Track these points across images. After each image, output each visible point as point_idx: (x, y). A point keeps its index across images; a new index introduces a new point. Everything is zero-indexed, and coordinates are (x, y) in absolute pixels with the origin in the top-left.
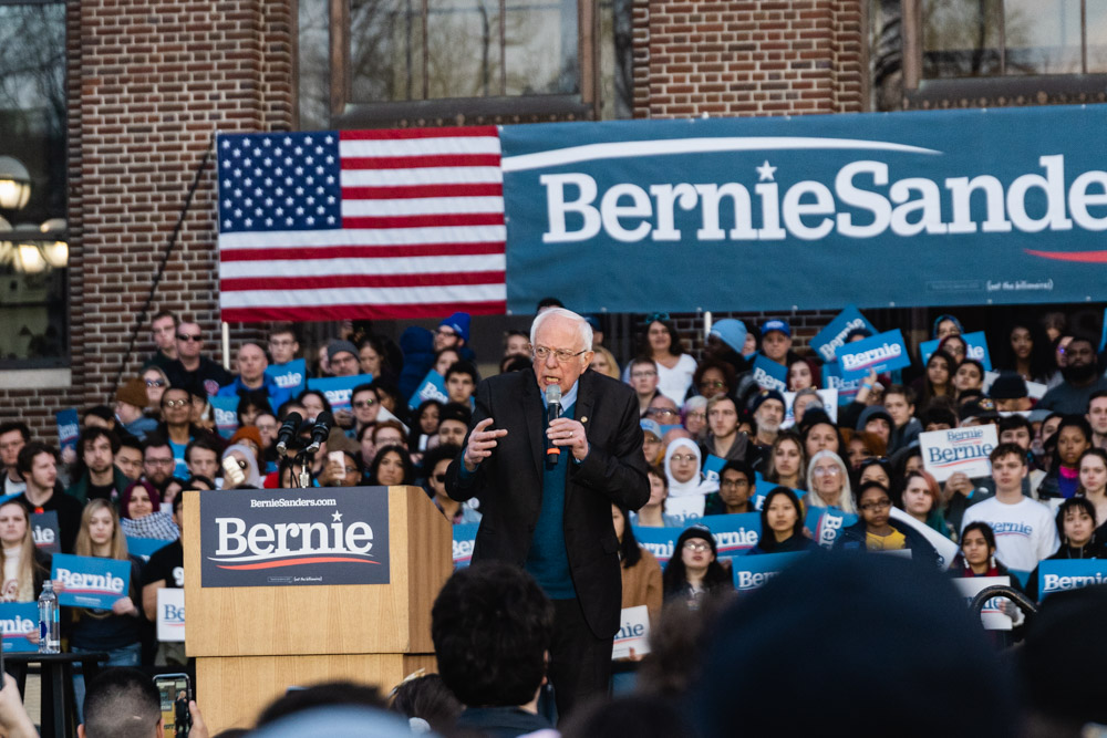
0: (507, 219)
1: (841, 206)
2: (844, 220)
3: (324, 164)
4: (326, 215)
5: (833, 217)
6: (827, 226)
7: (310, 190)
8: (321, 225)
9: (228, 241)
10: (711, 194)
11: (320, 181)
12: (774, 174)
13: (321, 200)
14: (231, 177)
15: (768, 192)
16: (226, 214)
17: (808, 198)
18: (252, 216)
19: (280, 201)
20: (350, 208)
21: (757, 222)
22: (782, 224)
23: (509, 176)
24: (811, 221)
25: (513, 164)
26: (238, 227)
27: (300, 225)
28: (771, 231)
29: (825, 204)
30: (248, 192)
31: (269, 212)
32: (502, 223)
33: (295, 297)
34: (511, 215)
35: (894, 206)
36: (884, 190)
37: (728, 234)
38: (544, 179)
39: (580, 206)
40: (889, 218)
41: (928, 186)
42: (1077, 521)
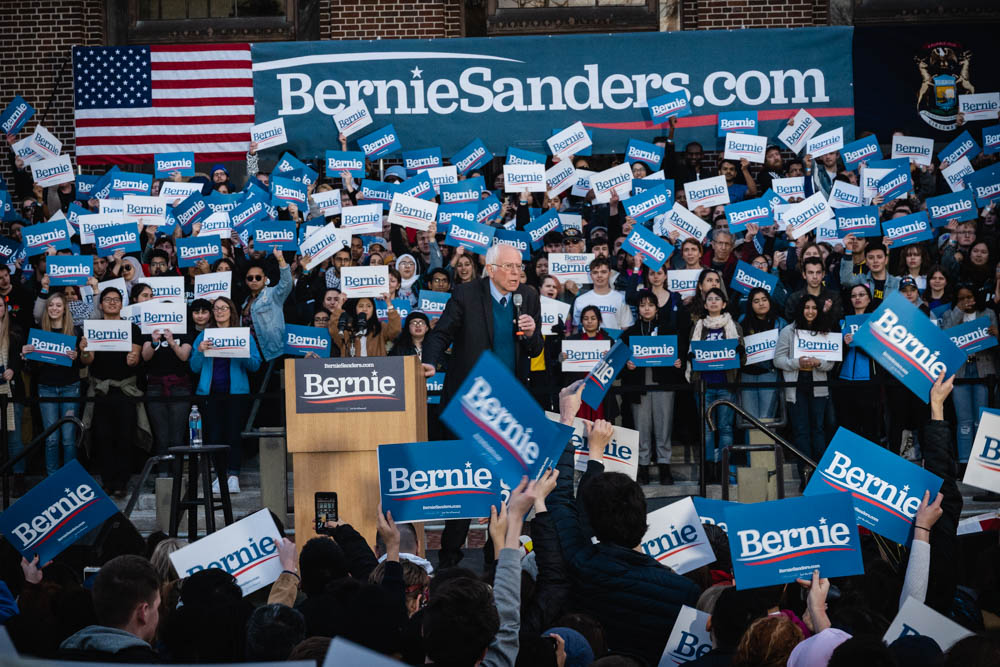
0: (255, 102)
1: (463, 94)
2: (464, 103)
3: (141, 66)
4: (142, 98)
5: (457, 101)
6: (454, 107)
7: (132, 83)
8: (139, 104)
9: (80, 114)
10: (383, 87)
11: (138, 76)
12: (421, 74)
13: (139, 89)
14: (82, 75)
15: (418, 85)
16: (79, 97)
17: (443, 89)
18: (96, 99)
19: (113, 89)
20: (157, 94)
21: (411, 104)
22: (426, 105)
23: (257, 74)
24: (444, 103)
25: (258, 67)
26: (87, 105)
27: (126, 105)
28: (420, 109)
29: (453, 93)
30: (93, 84)
31: (106, 96)
32: (253, 103)
33: (123, 149)
34: (258, 100)
35: (495, 94)
36: (489, 85)
37: (393, 111)
38: (279, 76)
39: (301, 93)
40: (492, 102)
41: (516, 83)
42: (647, 307)
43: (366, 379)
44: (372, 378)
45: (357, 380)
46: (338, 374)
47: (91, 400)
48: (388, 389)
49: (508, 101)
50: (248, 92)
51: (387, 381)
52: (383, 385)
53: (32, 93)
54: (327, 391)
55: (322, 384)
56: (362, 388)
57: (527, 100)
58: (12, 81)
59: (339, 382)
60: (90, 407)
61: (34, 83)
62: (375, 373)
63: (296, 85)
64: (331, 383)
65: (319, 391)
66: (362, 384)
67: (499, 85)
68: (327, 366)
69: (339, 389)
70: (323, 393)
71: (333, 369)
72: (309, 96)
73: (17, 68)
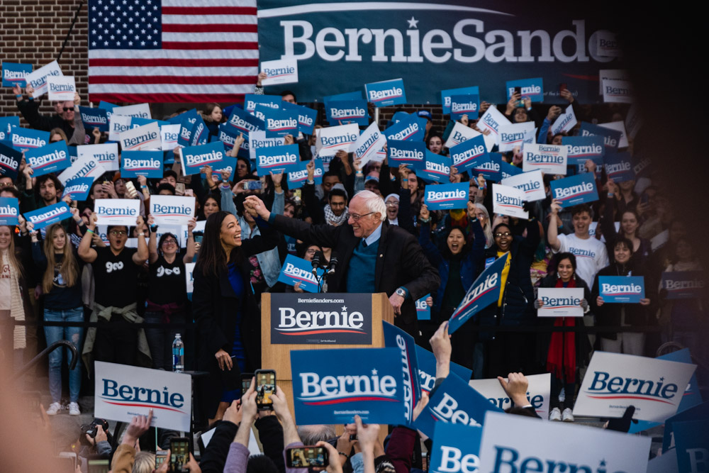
0: (259, 46)
1: (456, 44)
2: (458, 52)
3: (152, 10)
4: (152, 40)
5: (451, 51)
6: (447, 56)
7: (143, 26)
8: (149, 46)
9: (94, 54)
10: (380, 35)
11: (149, 20)
12: (417, 24)
13: (149, 32)
14: (97, 17)
15: (414, 35)
16: (93, 38)
17: (437, 39)
18: (109, 40)
19: (125, 32)
20: (167, 37)
21: (407, 52)
22: (421, 54)
23: (261, 20)
24: (438, 52)
25: (263, 13)
26: (100, 46)
27: (137, 46)
28: (415, 58)
29: (447, 43)
30: (106, 26)
31: (118, 38)
32: (257, 48)
33: (133, 88)
34: (262, 44)
35: (487, 45)
36: (481, 36)
37: (389, 59)
38: (282, 23)
39: (303, 40)
40: (484, 52)
41: (507, 35)
42: (621, 252)
43: (336, 314)
44: (342, 313)
45: (328, 315)
46: (310, 308)
47: (93, 325)
48: (356, 323)
49: (499, 52)
50: (252, 37)
51: (356, 317)
52: (351, 319)
53: (49, 32)
54: (299, 324)
55: (295, 317)
56: (332, 322)
57: (518, 52)
58: (31, 20)
59: (311, 316)
60: (92, 332)
61: (52, 23)
62: (344, 308)
63: (298, 32)
64: (303, 316)
65: (293, 324)
66: (332, 318)
67: (490, 37)
68: (300, 301)
69: (311, 322)
70: (296, 326)
71: (306, 304)
72: (311, 42)
73: (36, 9)
